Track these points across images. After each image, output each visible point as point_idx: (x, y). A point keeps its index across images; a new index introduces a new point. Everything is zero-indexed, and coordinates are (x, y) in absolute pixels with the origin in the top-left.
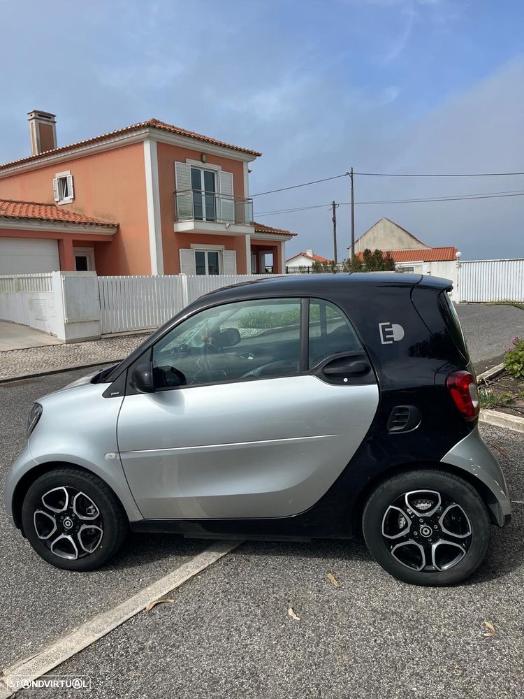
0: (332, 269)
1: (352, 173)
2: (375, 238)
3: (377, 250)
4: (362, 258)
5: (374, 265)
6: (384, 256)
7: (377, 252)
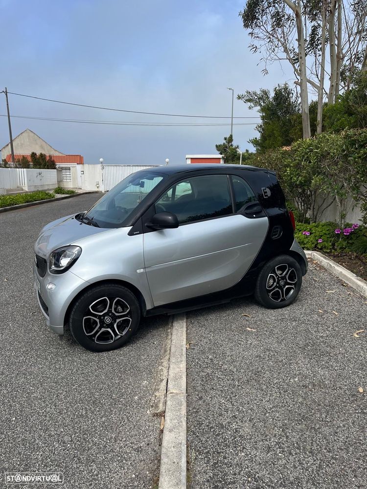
0: (5, 166)
1: (6, 92)
2: (22, 145)
3: (41, 154)
4: (30, 159)
5: (40, 165)
6: (48, 158)
7: (41, 155)
